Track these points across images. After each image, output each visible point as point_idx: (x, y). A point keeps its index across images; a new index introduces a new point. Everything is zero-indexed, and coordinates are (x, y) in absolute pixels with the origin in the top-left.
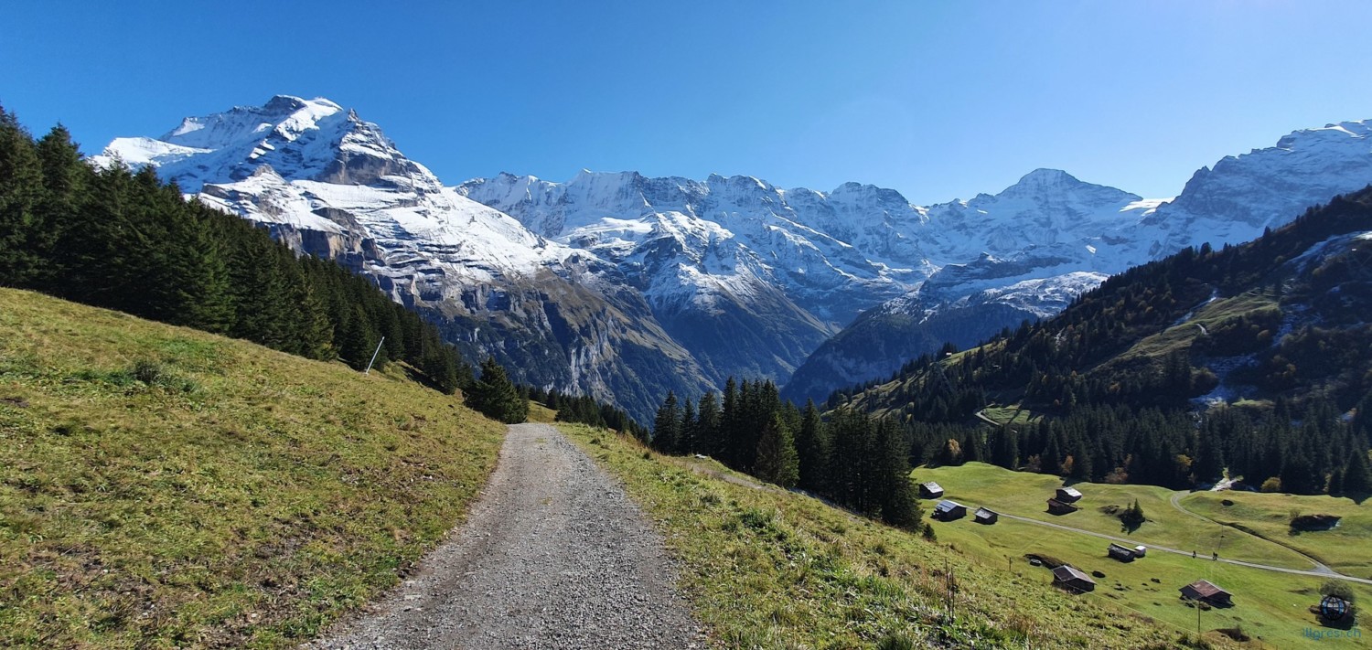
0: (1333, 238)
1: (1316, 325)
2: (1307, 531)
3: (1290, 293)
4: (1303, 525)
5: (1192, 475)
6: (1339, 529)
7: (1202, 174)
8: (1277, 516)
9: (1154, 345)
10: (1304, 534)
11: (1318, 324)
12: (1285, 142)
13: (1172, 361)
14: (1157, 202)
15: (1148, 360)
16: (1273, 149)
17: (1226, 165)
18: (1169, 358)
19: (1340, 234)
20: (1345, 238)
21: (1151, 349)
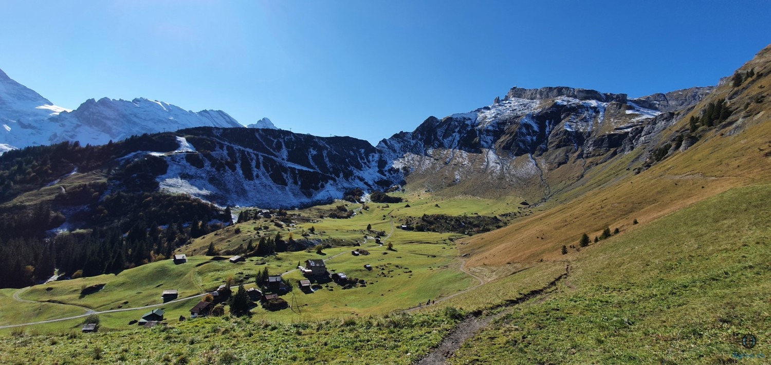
0: (139, 152)
1: (122, 191)
2: (88, 294)
3: (114, 175)
4: (87, 291)
5: (34, 277)
6: (104, 290)
7: (90, 102)
8: (76, 290)
9: (30, 198)
10: (87, 296)
11: (124, 191)
12: (136, 101)
13: (40, 208)
14: (61, 110)
15: (25, 207)
16: (129, 102)
17: (104, 102)
18: (38, 206)
19: (143, 151)
20: (144, 153)
21: (27, 201)
